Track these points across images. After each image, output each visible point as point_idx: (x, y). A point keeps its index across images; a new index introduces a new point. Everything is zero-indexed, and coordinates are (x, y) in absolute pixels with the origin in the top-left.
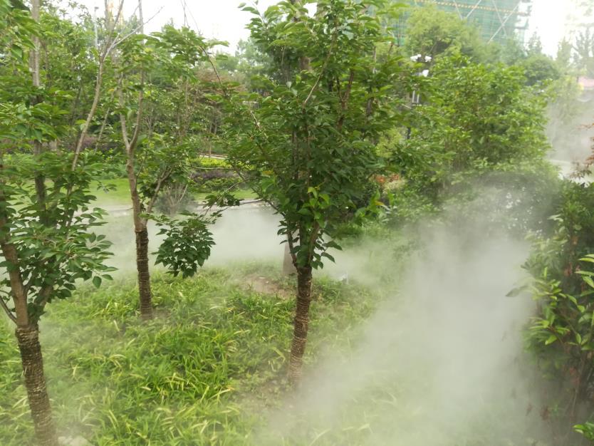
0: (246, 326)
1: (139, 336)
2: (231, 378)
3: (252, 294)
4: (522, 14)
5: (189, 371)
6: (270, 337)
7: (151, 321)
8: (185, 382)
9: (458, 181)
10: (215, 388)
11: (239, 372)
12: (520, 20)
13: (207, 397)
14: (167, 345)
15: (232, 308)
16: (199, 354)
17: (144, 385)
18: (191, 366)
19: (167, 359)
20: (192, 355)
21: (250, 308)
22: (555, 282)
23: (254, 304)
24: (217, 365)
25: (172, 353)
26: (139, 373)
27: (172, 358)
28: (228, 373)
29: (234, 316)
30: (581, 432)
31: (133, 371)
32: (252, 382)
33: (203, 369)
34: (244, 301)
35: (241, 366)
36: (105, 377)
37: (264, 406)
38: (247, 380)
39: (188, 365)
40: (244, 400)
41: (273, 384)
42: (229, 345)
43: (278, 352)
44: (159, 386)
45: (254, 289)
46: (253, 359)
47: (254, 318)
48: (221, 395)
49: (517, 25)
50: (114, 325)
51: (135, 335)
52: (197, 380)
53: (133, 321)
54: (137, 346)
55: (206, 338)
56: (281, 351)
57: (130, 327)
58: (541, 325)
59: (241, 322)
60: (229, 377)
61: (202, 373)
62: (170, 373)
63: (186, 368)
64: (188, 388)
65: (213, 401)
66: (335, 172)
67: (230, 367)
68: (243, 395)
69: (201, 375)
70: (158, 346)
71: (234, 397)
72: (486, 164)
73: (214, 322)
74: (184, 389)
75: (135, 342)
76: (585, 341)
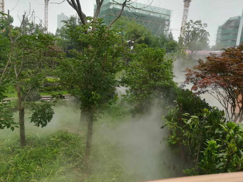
0: (66, 146)
1: (21, 152)
2: (61, 166)
3: (68, 133)
4: (166, 25)
5: (44, 165)
6: (76, 150)
7: (25, 146)
8: (42, 169)
9: (144, 88)
10: (55, 170)
11: (64, 164)
12: (166, 27)
13: (52, 174)
14: (33, 155)
15: (60, 139)
16: (47, 158)
17: (25, 172)
18: (44, 163)
19: (34, 161)
20: (44, 158)
21: (67, 139)
22: (175, 123)
23: (69, 137)
24: (55, 162)
25: (35, 158)
26: (22, 167)
27: (36, 160)
28: (60, 164)
29: (61, 142)
30: (185, 172)
31: (19, 167)
32: (70, 167)
33: (50, 164)
34: (65, 136)
35: (65, 161)
36: (7, 170)
37: (75, 176)
38: (67, 167)
39: (43, 163)
40: (67, 174)
41: (78, 167)
42: (60, 153)
43: (80, 155)
44: (31, 171)
45: (68, 131)
46: (70, 158)
47: (69, 142)
48: (58, 173)
49: (165, 29)
50: (9, 149)
51: (19, 152)
52: (47, 168)
53: (17, 147)
54: (20, 157)
55: (50, 152)
56: (81, 154)
57: (16, 149)
58: (171, 137)
59: (64, 145)
60: (60, 166)
61: (49, 165)
62: (35, 166)
63: (42, 164)
64: (44, 171)
65: (54, 176)
66: (102, 86)
67: (60, 162)
68: (67, 172)
69: (48, 166)
70: (29, 156)
71: (63, 173)
72: (153, 82)
73: (53, 145)
74: (42, 172)
75: (19, 155)
76: (185, 142)
